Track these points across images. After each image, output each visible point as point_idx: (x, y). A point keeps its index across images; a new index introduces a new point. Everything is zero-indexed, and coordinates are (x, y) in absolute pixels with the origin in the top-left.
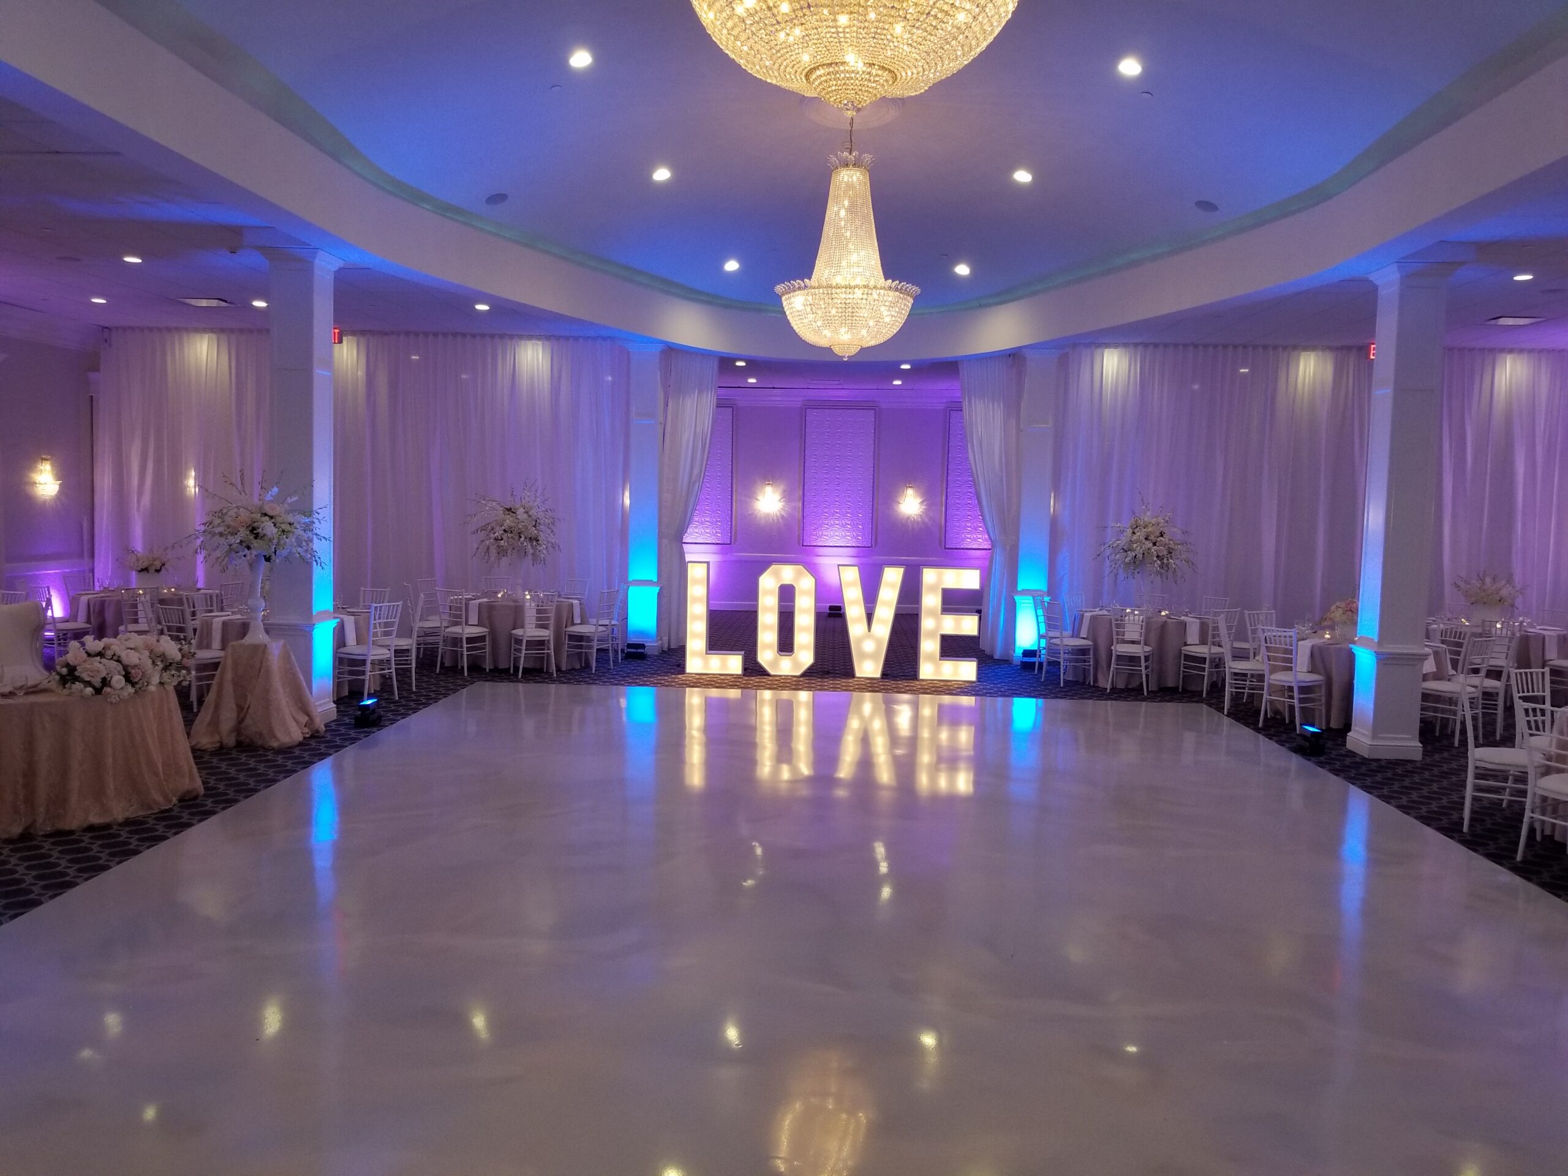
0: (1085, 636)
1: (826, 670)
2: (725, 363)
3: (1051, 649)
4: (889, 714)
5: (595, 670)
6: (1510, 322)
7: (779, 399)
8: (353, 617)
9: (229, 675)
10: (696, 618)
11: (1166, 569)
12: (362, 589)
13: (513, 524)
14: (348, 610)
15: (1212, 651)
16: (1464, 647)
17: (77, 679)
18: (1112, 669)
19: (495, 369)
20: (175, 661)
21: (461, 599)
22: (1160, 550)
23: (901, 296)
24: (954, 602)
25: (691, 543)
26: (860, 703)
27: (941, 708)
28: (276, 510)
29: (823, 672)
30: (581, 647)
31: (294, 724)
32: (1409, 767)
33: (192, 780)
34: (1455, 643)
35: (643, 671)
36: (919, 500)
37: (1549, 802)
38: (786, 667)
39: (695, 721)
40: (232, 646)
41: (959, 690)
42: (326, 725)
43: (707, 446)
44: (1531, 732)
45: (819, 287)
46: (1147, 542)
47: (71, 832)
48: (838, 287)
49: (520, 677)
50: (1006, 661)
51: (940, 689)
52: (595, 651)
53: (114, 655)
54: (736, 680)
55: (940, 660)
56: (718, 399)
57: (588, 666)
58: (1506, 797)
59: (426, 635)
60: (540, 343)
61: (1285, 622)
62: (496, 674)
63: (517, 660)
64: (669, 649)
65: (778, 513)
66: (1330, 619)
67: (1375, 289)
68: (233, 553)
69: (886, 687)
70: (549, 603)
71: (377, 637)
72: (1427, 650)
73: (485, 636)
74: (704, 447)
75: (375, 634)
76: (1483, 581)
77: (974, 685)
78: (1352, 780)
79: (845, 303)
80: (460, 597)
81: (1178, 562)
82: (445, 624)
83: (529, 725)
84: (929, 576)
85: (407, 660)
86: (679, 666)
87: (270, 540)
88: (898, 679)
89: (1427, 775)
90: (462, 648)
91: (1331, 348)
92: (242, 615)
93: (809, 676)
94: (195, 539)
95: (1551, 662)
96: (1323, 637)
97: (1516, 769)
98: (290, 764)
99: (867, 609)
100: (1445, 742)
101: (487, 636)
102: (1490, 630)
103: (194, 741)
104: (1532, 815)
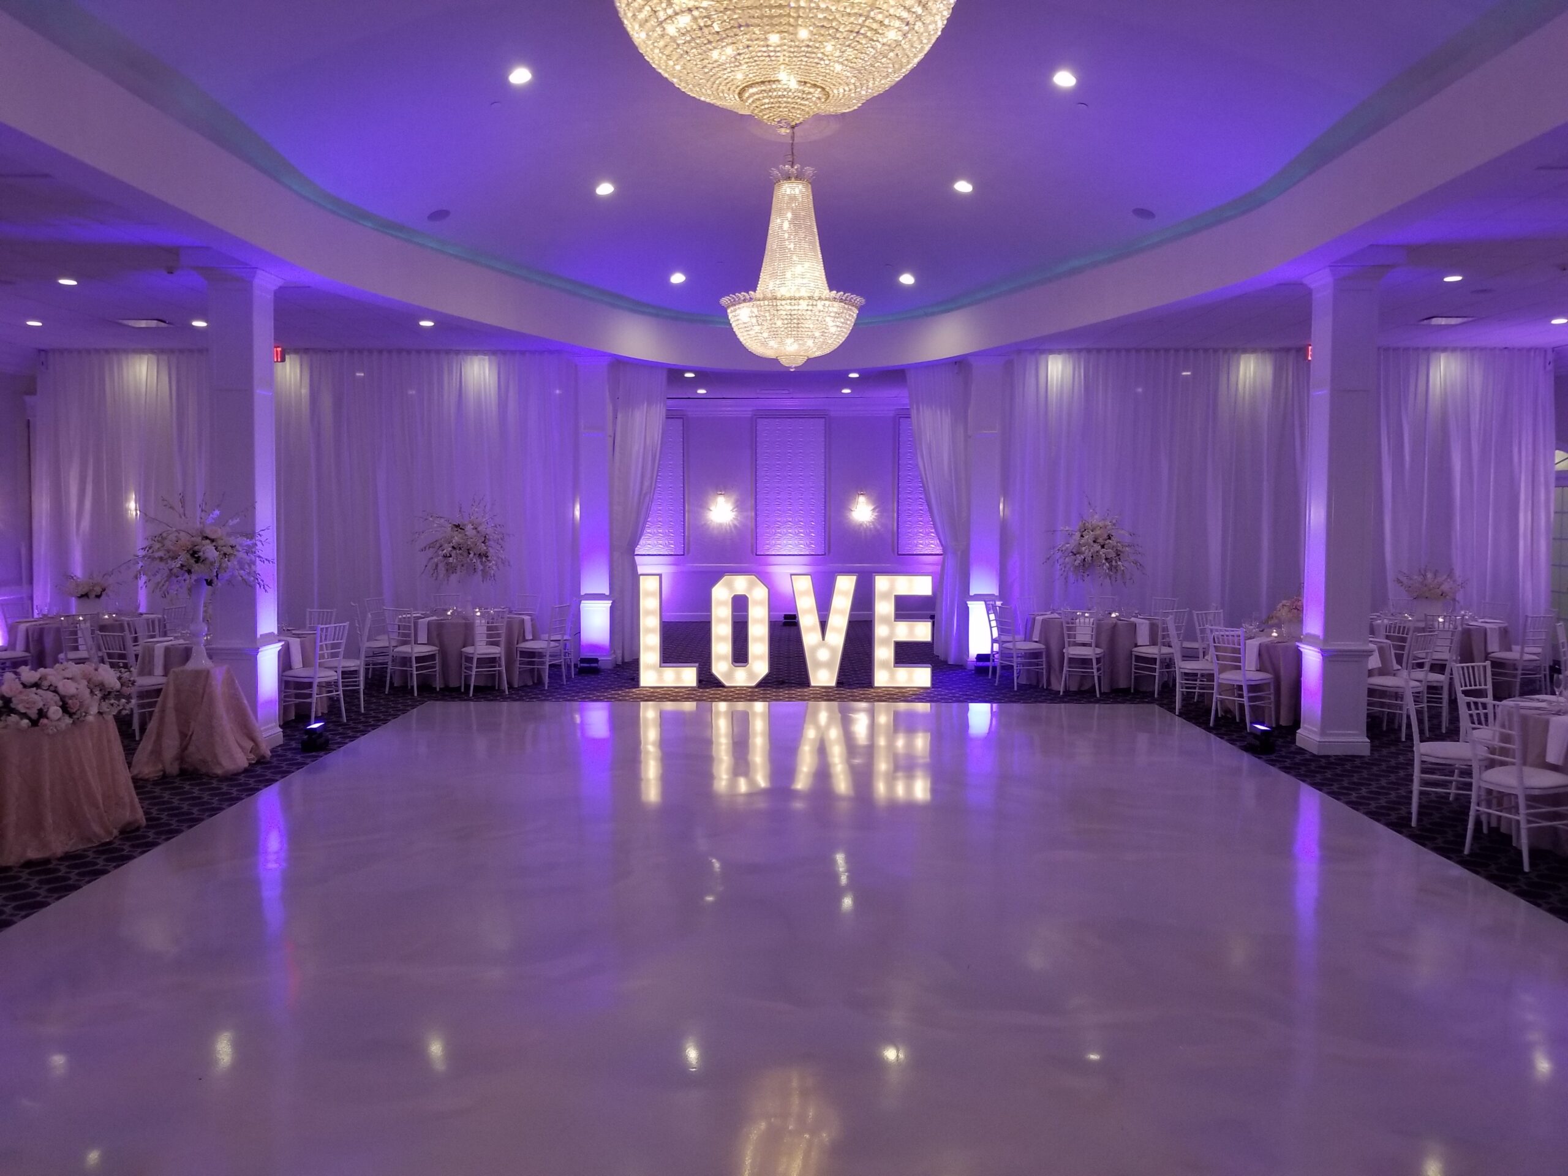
0: (1037, 640)
1: (781, 679)
2: (674, 374)
3: (1005, 654)
4: (846, 723)
5: (548, 687)
6: (1443, 321)
7: (728, 409)
8: (298, 640)
9: (171, 703)
10: (649, 631)
11: (1115, 571)
12: (309, 610)
13: (461, 541)
14: (294, 632)
15: (1162, 652)
16: (1408, 641)
17: (14, 711)
18: (1064, 672)
19: (441, 385)
20: (115, 689)
21: (409, 618)
22: (1108, 553)
23: (846, 306)
24: (907, 608)
25: (644, 555)
26: (815, 713)
27: (897, 715)
28: (218, 533)
29: (779, 682)
30: (532, 663)
31: (239, 750)
32: (1358, 762)
33: (133, 811)
34: (1399, 638)
35: (596, 686)
36: (871, 507)
37: (1495, 794)
38: (741, 678)
39: (650, 735)
40: (174, 672)
41: (914, 697)
42: (272, 751)
43: (658, 457)
44: (1474, 726)
45: (764, 299)
46: (1095, 545)
48: (782, 298)
49: (471, 695)
50: (960, 666)
51: (895, 696)
52: (548, 667)
53: (51, 685)
54: (691, 692)
55: (894, 667)
56: (667, 410)
57: (540, 682)
58: (1453, 791)
59: (375, 655)
60: (487, 358)
61: (1233, 622)
62: (447, 693)
63: (468, 678)
64: (623, 662)
65: (731, 523)
66: (1276, 617)
67: (1310, 292)
68: (174, 577)
69: (841, 696)
70: (500, 620)
71: (324, 658)
72: (1372, 646)
73: (435, 655)
74: (654, 458)
75: (322, 656)
76: (1425, 576)
77: (929, 691)
78: (1302, 777)
79: (790, 315)
80: (409, 616)
81: (1126, 564)
82: (394, 643)
83: (481, 744)
84: (882, 583)
85: (356, 682)
86: (633, 679)
87: (212, 564)
88: (853, 687)
89: (1375, 769)
90: (411, 668)
91: (1270, 350)
92: (185, 640)
93: (764, 687)
94: (134, 564)
95: (1492, 655)
96: (1271, 636)
97: (1462, 763)
98: (234, 792)
99: (820, 616)
100: (1393, 737)
101: (437, 655)
102: (1432, 625)
103: (135, 772)
104: (1478, 808)
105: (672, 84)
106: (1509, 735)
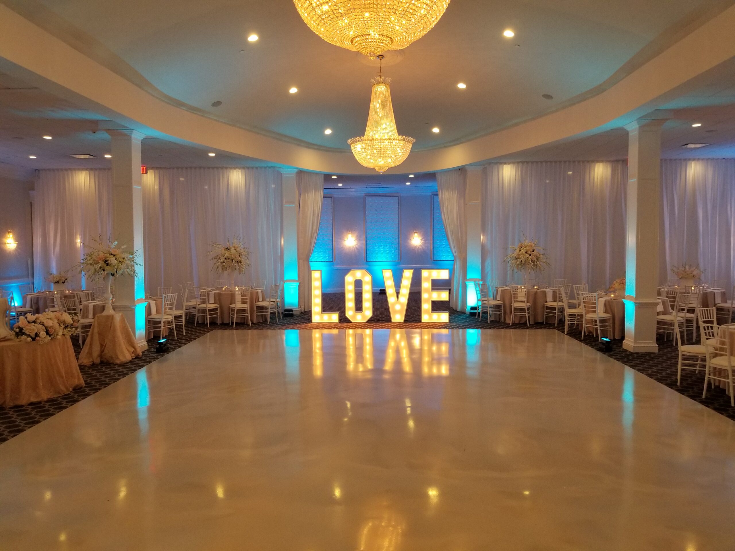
0: (499, 299)
2: (327, 177)
3: (483, 306)
4: (409, 339)
5: (270, 323)
6: (693, 146)
7: (353, 193)
8: (154, 301)
9: (96, 330)
10: (316, 296)
11: (536, 266)
12: (159, 288)
13: (229, 255)
14: (152, 298)
15: (559, 305)
16: (677, 299)
17: (24, 334)
18: (512, 314)
19: (219, 183)
20: (70, 324)
21: (205, 291)
22: (533, 258)
23: (407, 143)
24: (437, 285)
25: (314, 262)
26: (394, 334)
27: (433, 336)
28: (117, 252)
29: (377, 320)
30: (262, 312)
31: (127, 352)
32: (652, 356)
33: (79, 380)
34: (672, 297)
35: (292, 322)
36: (420, 238)
37: (717, 370)
38: (359, 318)
39: (317, 345)
40: (97, 316)
41: (441, 327)
42: (143, 353)
43: (320, 215)
44: (707, 337)
45: (368, 140)
46: (526, 255)
47: (22, 406)
48: (377, 140)
49: (234, 327)
50: (463, 312)
51: (432, 326)
52: (269, 314)
53: (41, 322)
54: (336, 325)
55: (431, 313)
56: (324, 194)
57: (266, 321)
58: (698, 368)
59: (190, 308)
60: (240, 170)
61: (592, 290)
62: (223, 326)
63: (232, 319)
64: (305, 312)
65: (355, 247)
66: (613, 288)
67: (627, 133)
68: (97, 273)
69: (406, 326)
70: (247, 292)
71: (166, 310)
72: (659, 301)
73: (217, 308)
74: (318, 216)
75: (165, 309)
76: (685, 268)
77: (448, 324)
78: (625, 363)
79: (380, 147)
80: (205, 290)
81: (541, 263)
82: (198, 303)
83: (239, 349)
84: (425, 273)
85: (181, 321)
86: (309, 319)
87: (114, 266)
88: (412, 322)
89: (660, 359)
90: (207, 314)
91: (610, 161)
92: (102, 302)
93: (370, 322)
94: (79, 267)
95: (717, 305)
96: (610, 296)
97: (702, 355)
98: (125, 371)
99: (396, 290)
100: (669, 344)
101: (218, 308)
102: (689, 291)
103: (80, 362)
104: (709, 376)
105: (320, 38)
106: (724, 341)
